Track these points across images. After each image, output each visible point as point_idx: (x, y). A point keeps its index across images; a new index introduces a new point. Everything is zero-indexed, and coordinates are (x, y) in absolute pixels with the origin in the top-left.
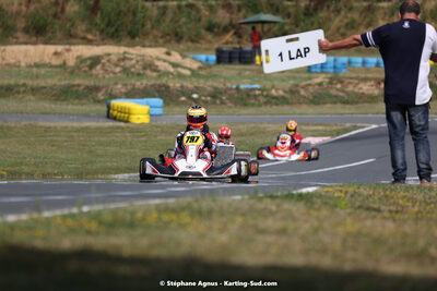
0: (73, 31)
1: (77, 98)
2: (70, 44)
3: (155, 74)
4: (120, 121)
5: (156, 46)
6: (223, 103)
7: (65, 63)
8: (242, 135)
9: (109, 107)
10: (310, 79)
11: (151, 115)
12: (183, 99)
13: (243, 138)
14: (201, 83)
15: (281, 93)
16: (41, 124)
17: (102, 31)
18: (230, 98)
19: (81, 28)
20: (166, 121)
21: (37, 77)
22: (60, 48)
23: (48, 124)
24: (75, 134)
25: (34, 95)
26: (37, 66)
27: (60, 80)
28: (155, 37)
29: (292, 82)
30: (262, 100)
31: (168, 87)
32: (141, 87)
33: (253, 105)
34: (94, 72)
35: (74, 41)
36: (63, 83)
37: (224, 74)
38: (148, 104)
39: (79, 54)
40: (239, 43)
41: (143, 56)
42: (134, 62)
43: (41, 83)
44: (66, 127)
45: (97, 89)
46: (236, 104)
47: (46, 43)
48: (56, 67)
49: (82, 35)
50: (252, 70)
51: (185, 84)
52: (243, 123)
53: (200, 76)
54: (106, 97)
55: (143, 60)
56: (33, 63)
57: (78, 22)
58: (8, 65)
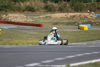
0: (68, 10)
1: (71, 25)
2: (68, 13)
3: (87, 19)
4: (82, 29)
5: (87, 13)
7: (67, 17)
9: (79, 26)
11: (88, 28)
12: (94, 24)
17: (74, 10)
19: (70, 10)
20: (92, 29)
21: (62, 20)
22: (66, 14)
23: (66, 31)
24: (72, 33)
25: (62, 24)
26: (62, 18)
27: (67, 21)
31: (91, 22)
32: (85, 22)
34: (74, 19)
35: (68, 12)
38: (87, 26)
41: (85, 15)
42: (82, 16)
44: (70, 31)
45: (76, 23)
47: (63, 13)
48: (65, 18)
49: (70, 11)
51: (95, 21)
53: (97, 19)
54: (78, 24)
55: (84, 16)
56: (61, 17)
57: (69, 8)
58: (56, 18)
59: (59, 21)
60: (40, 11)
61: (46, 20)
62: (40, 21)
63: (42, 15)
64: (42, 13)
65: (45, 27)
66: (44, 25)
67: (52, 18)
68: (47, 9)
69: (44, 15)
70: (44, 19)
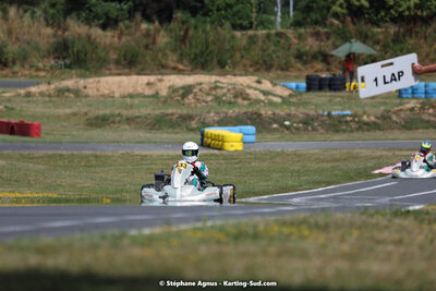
0: (163, 61)
1: (171, 127)
2: (162, 74)
3: (246, 102)
4: (214, 148)
5: (246, 75)
6: (314, 129)
7: (157, 93)
8: (335, 160)
9: (203, 135)
10: (401, 104)
11: (245, 143)
12: (275, 126)
13: (337, 164)
14: (293, 110)
15: (373, 118)
16: (137, 153)
17: (191, 61)
18: (323, 124)
19: (172, 60)
20: (259, 148)
21: (131, 106)
22: (152, 79)
23: (144, 153)
25: (129, 124)
26: (131, 96)
27: (154, 109)
28: (245, 66)
29: (383, 108)
30: (354, 126)
31: (260, 115)
32: (234, 115)
33: (344, 131)
34: (186, 101)
35: (162, 71)
36: (157, 112)
37: (314, 101)
38: (241, 132)
39: (171, 83)
40: (328, 70)
41: (234, 84)
42: (225, 90)
43: (135, 112)
44: (162, 155)
45: (191, 118)
46: (327, 131)
47: (139, 74)
48: (148, 97)
49: (173, 65)
50: (343, 97)
51: (277, 112)
52: (336, 149)
53: (290, 104)
54: (200, 125)
55: (234, 88)
56: (126, 94)
57: (168, 53)
58: (103, 96)
59: (117, 112)
60: (31, 67)
61: (56, 107)
62: (27, 112)
63: (38, 84)
64: (42, 74)
65: (48, 138)
66: (44, 128)
67: (87, 96)
68: (64, 58)
69: (49, 83)
70: (50, 101)
